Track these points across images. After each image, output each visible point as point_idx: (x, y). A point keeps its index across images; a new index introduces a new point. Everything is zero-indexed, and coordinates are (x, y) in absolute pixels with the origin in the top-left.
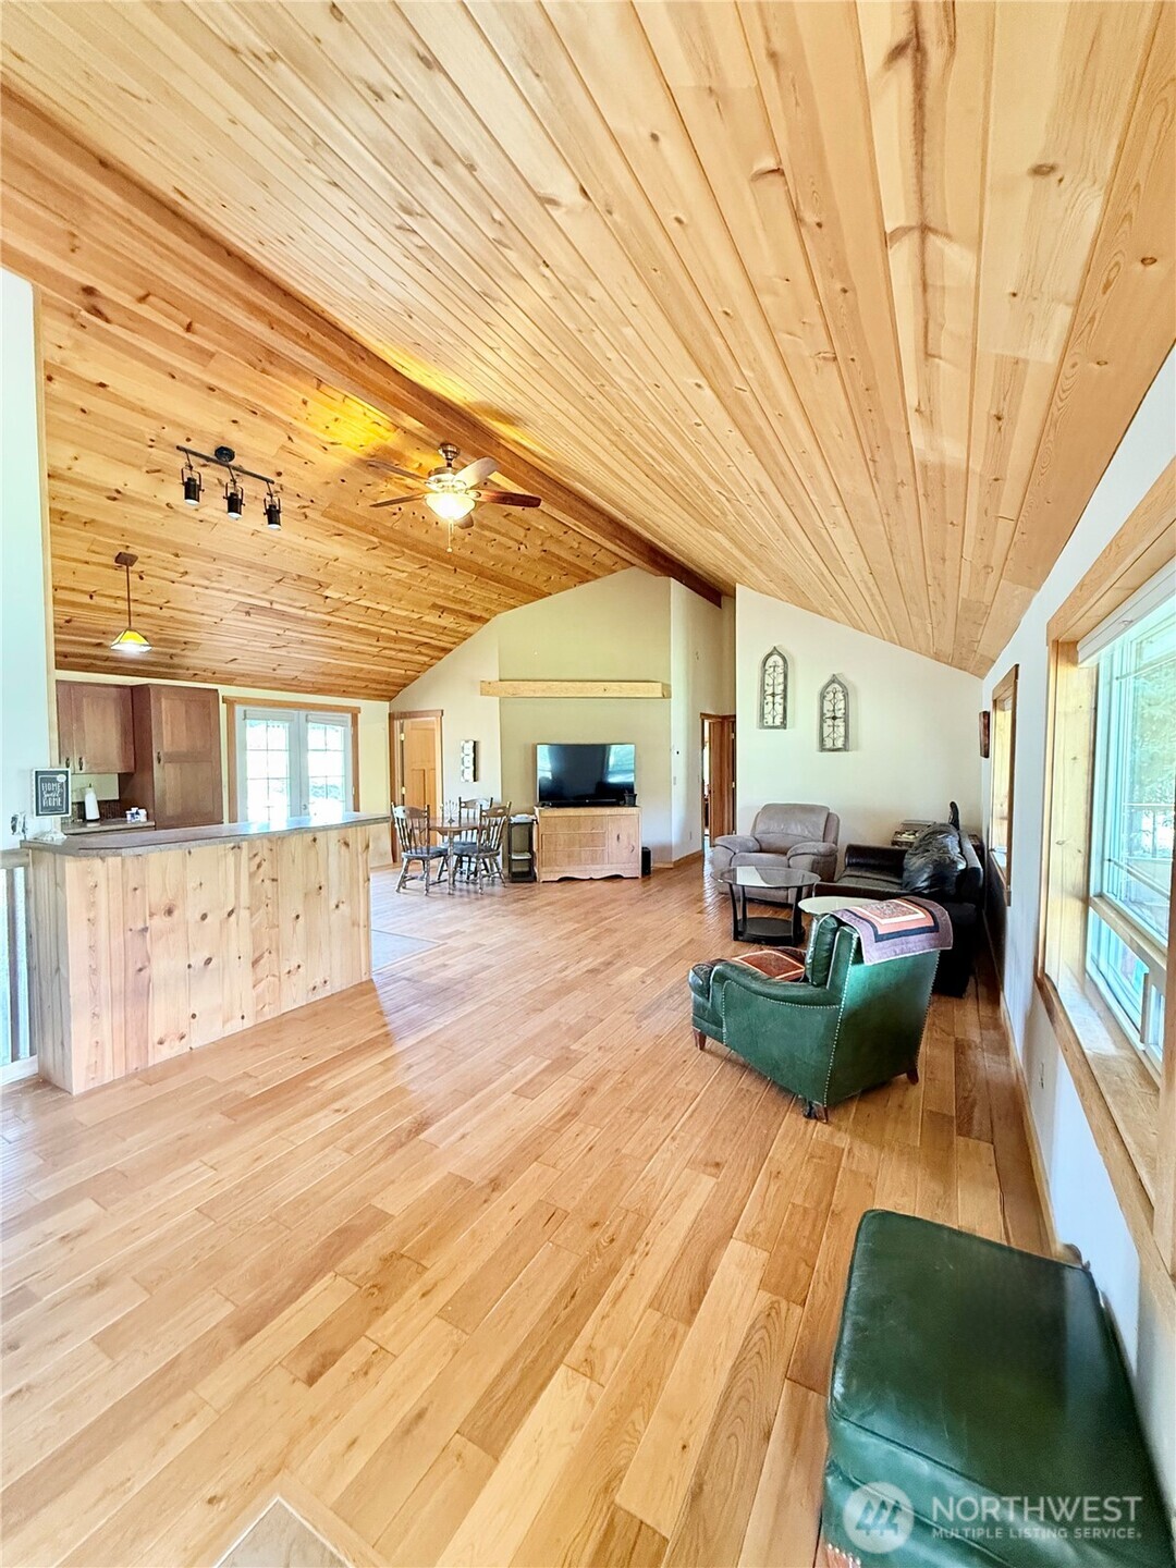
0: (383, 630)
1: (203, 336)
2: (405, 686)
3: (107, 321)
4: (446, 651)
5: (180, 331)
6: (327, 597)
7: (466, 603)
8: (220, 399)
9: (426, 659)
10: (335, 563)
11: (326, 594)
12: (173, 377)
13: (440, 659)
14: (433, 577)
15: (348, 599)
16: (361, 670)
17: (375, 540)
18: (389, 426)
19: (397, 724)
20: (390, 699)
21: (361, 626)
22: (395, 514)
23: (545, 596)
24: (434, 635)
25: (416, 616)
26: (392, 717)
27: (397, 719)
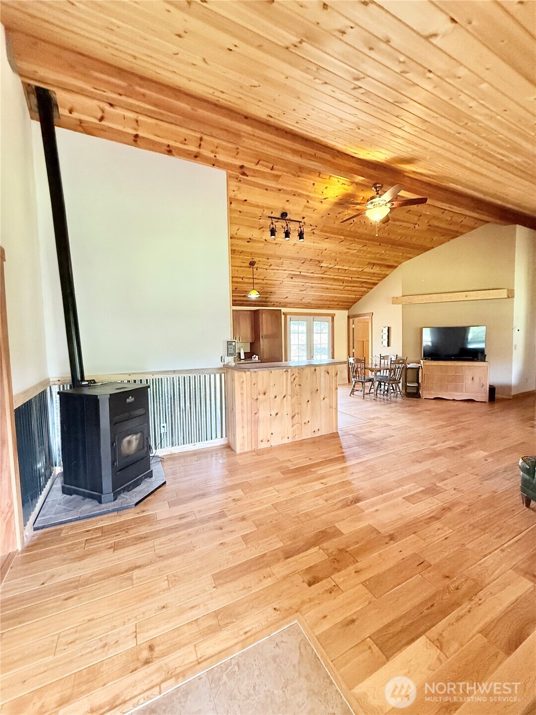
0: (346, 278)
1: (278, 170)
2: (355, 303)
3: (247, 176)
4: (375, 284)
5: (269, 170)
6: (322, 267)
7: (386, 260)
8: (283, 194)
9: (365, 289)
10: (325, 251)
11: (321, 265)
12: (267, 190)
13: (372, 288)
14: (369, 250)
15: (331, 266)
16: (336, 297)
17: (342, 237)
18: (349, 183)
19: (351, 320)
20: (348, 309)
21: (336, 277)
22: (351, 224)
23: (430, 249)
24: (369, 277)
25: (360, 269)
26: (349, 317)
27: (352, 318)
